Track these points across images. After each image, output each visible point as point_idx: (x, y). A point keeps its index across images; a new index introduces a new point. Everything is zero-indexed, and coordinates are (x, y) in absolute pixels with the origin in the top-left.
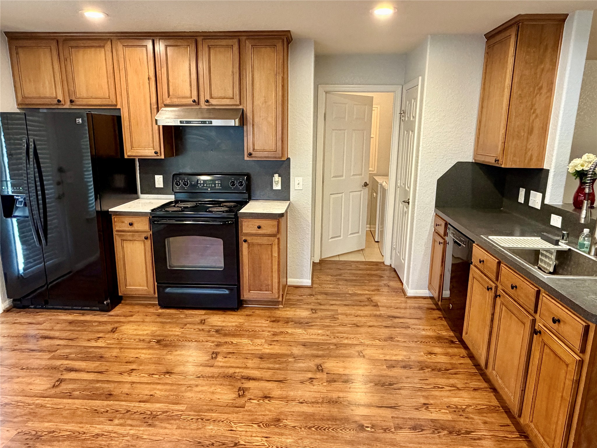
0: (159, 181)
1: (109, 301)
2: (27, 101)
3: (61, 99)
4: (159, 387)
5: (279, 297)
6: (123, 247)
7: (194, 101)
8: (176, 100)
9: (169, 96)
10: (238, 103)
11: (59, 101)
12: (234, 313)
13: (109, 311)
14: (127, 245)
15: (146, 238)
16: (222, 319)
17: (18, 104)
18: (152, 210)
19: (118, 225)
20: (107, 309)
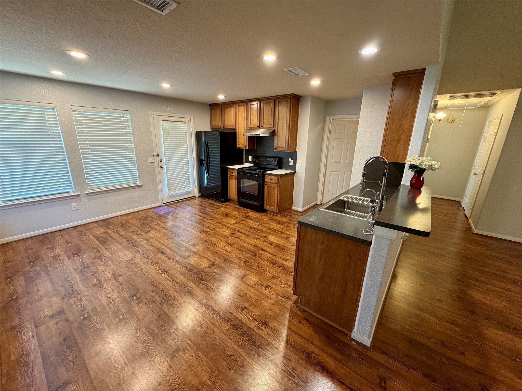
0: (250, 158)
1: (223, 199)
2: (213, 127)
3: (221, 126)
4: (213, 225)
5: (277, 211)
6: (230, 181)
7: (258, 126)
8: (252, 126)
9: (250, 124)
10: (272, 126)
11: (220, 127)
12: (260, 213)
13: (223, 203)
14: (231, 180)
15: (236, 179)
16: (253, 214)
17: (211, 128)
18: (238, 168)
19: (229, 173)
20: (223, 202)
